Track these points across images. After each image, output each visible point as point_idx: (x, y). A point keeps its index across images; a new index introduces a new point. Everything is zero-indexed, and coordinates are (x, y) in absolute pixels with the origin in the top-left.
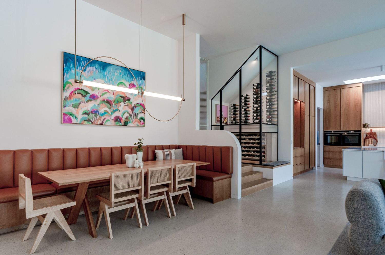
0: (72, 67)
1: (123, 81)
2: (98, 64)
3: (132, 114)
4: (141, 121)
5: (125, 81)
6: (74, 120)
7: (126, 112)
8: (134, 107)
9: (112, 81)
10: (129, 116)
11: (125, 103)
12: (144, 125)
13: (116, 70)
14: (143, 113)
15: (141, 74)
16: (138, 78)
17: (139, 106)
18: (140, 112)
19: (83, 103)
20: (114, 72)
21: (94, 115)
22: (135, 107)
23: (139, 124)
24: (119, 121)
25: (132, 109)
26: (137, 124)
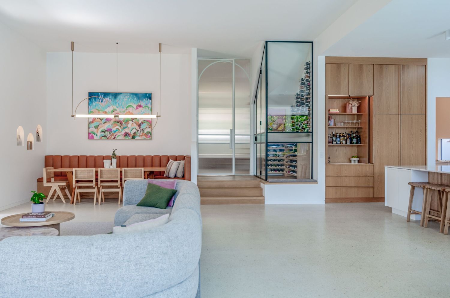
0: (94, 101)
1: (131, 104)
2: (111, 95)
3: (139, 130)
4: (148, 135)
5: (133, 104)
6: (95, 137)
7: (134, 128)
8: (141, 124)
9: (122, 106)
10: (136, 131)
11: (133, 121)
12: (151, 138)
13: (125, 96)
14: (150, 127)
15: (148, 96)
16: (144, 99)
17: (146, 122)
18: (147, 128)
19: (101, 125)
20: (124, 99)
21: (108, 132)
22: (142, 123)
23: (145, 138)
24: (128, 135)
25: (139, 126)
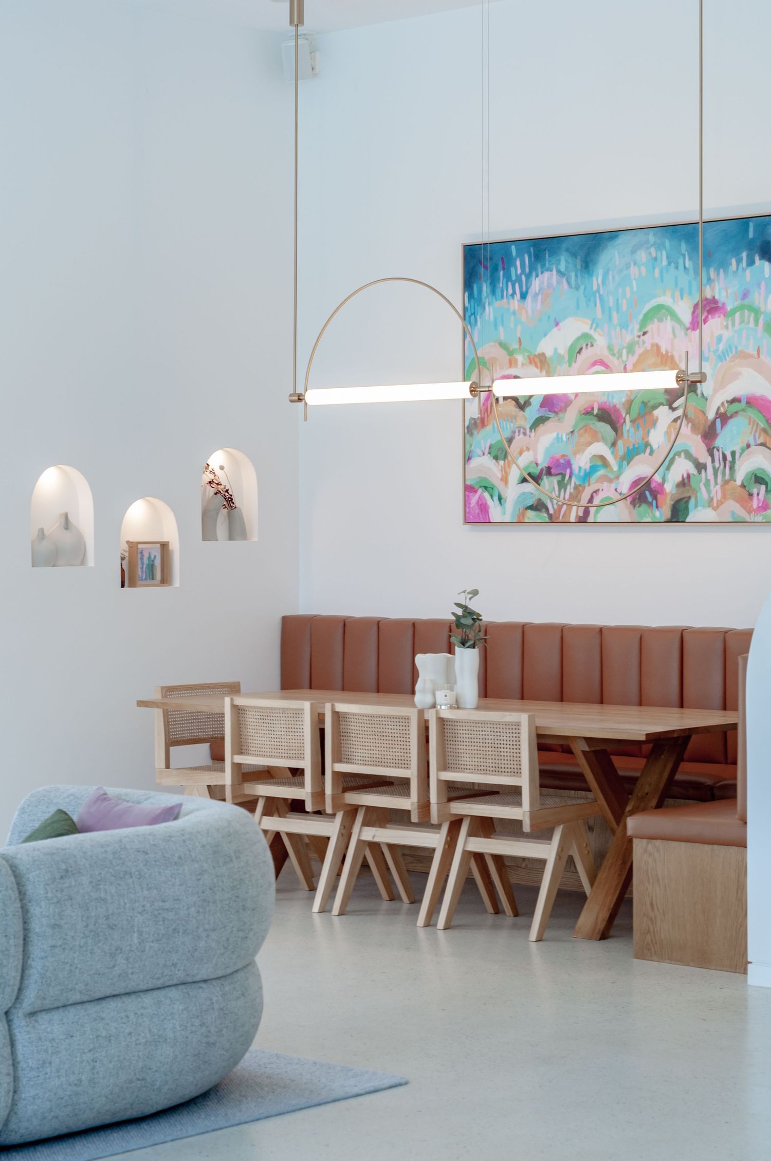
0: (487, 296)
1: (666, 300)
2: (567, 250)
3: (708, 460)
4: (755, 491)
5: (673, 297)
6: (494, 511)
7: (678, 454)
8: (718, 422)
9: (618, 312)
10: (693, 470)
11: (675, 405)
13: (633, 252)
14: (764, 445)
15: (751, 235)
16: (734, 261)
17: (743, 410)
18: (748, 446)
19: (522, 436)
20: (628, 266)
21: (555, 480)
22: (724, 418)
23: (742, 513)
24: (650, 499)
25: (709, 435)
26: (733, 513)
